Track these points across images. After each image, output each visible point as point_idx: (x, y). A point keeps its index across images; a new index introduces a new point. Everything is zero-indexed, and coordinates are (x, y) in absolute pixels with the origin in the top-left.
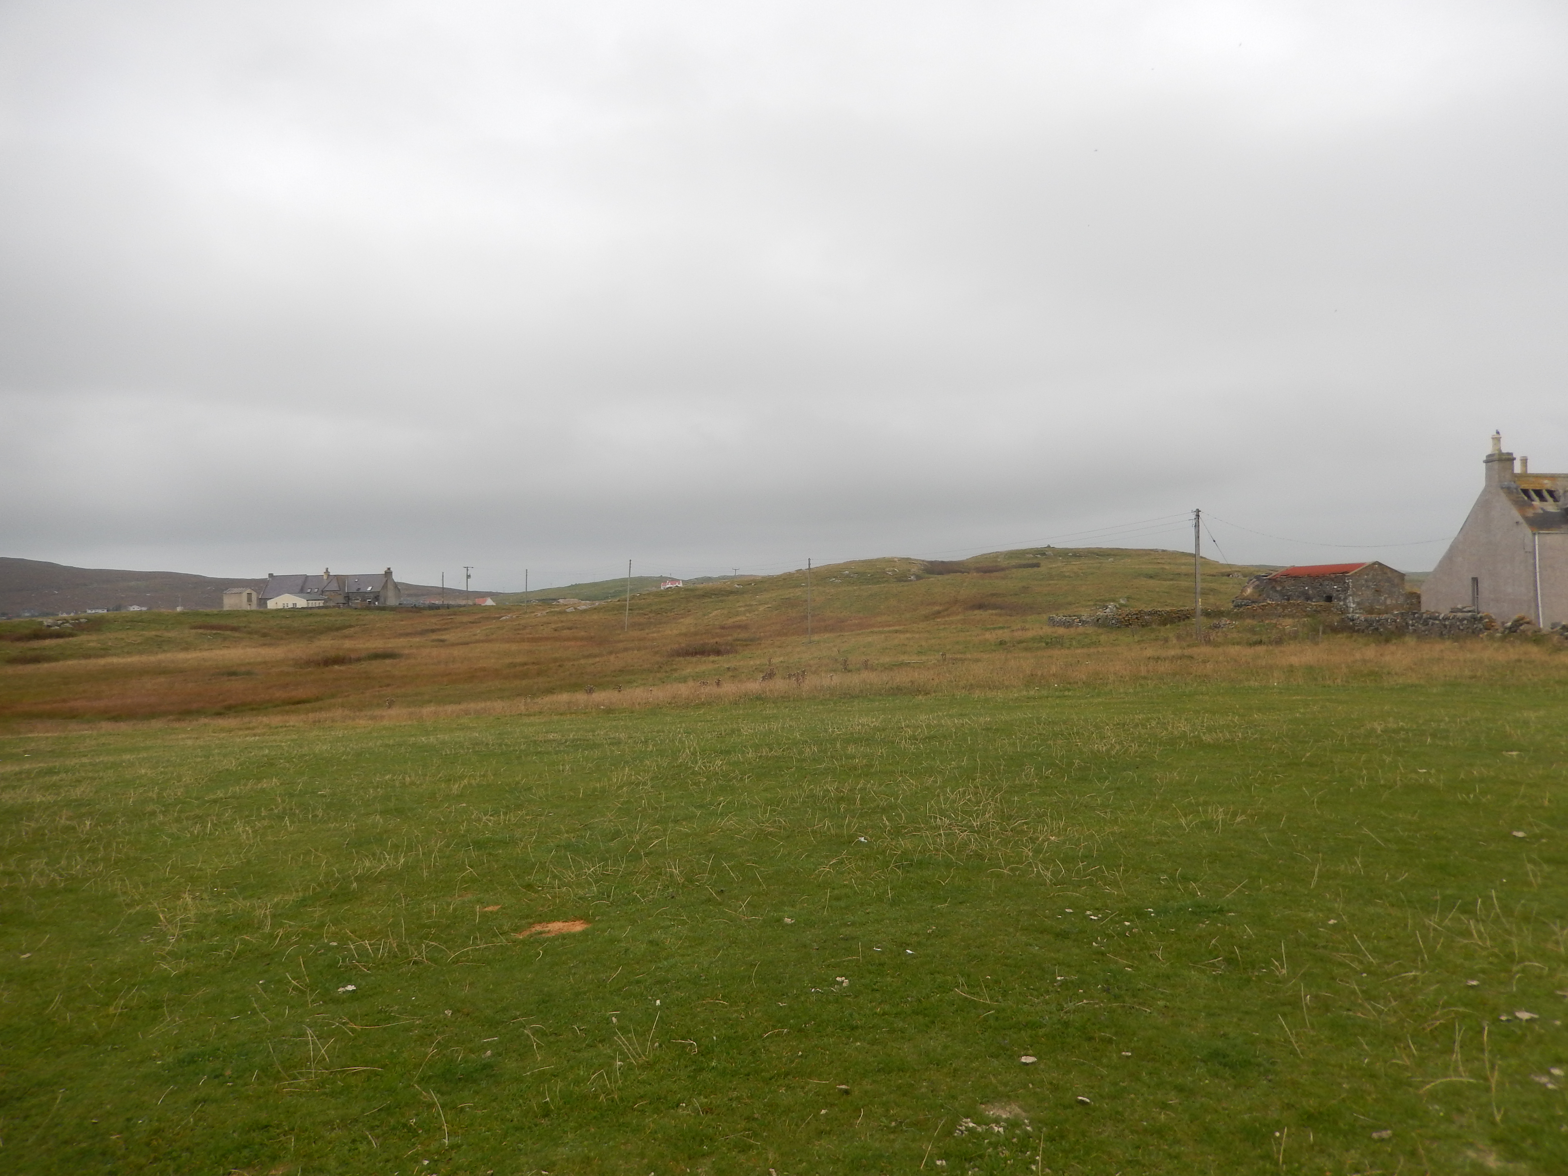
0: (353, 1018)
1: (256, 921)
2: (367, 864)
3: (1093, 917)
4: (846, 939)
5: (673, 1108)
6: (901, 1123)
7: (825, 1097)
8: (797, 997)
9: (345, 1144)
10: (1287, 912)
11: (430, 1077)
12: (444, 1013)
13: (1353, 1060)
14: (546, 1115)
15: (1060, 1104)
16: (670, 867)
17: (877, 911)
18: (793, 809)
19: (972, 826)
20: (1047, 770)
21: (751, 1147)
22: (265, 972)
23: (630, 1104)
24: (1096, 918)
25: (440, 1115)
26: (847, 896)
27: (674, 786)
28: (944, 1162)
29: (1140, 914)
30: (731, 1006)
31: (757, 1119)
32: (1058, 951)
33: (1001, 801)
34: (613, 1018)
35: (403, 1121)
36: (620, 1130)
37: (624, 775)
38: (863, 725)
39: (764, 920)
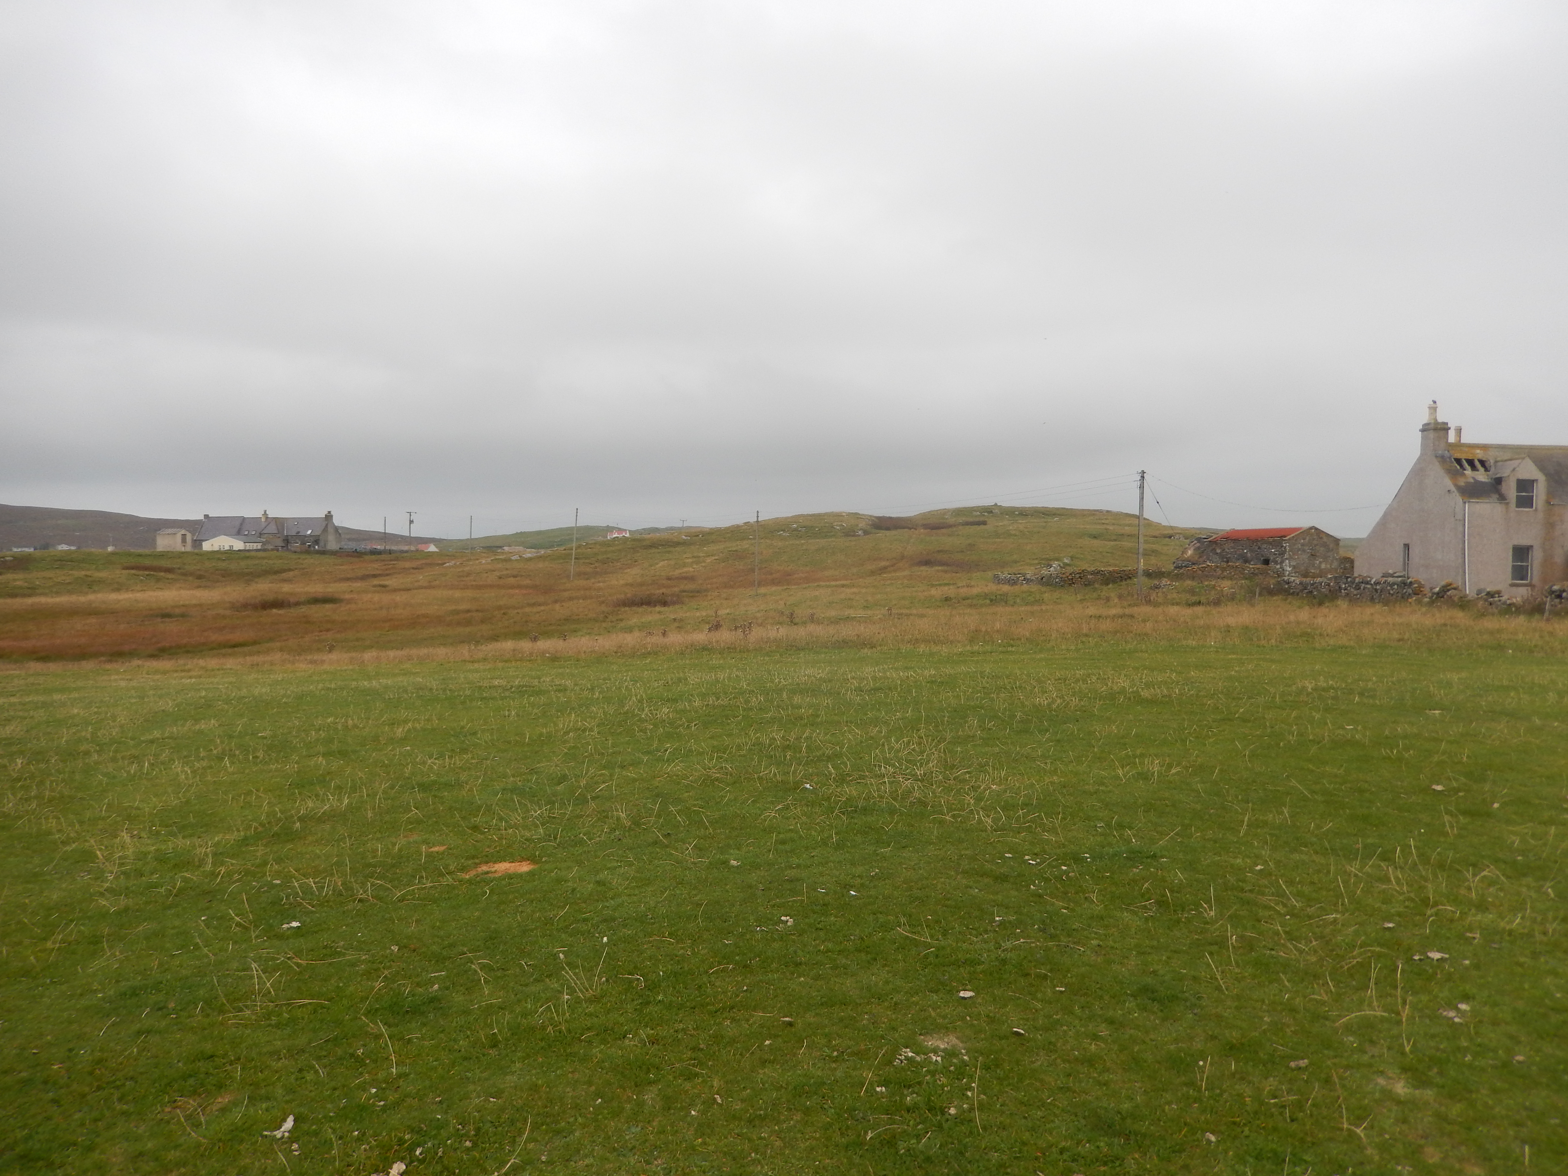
0: (298, 953)
1: (196, 860)
2: (310, 804)
3: (1031, 862)
4: (791, 881)
5: (620, 1039)
6: (843, 1052)
7: (769, 1029)
8: (742, 935)
9: (292, 1073)
10: (1217, 858)
11: (377, 1010)
12: (390, 949)
13: (1275, 995)
14: (494, 1046)
15: (996, 1036)
16: (617, 811)
17: (822, 854)
18: (740, 756)
19: (915, 775)
20: (990, 722)
21: (697, 1075)
22: (208, 908)
23: (578, 1035)
24: (1034, 863)
25: (387, 1045)
26: (792, 840)
27: (621, 733)
28: (884, 1088)
29: (1077, 859)
30: (677, 942)
31: (702, 1049)
32: (997, 894)
33: (944, 751)
34: (561, 955)
35: (351, 1051)
36: (567, 1060)
37: (570, 721)
38: (809, 676)
39: (710, 863)
